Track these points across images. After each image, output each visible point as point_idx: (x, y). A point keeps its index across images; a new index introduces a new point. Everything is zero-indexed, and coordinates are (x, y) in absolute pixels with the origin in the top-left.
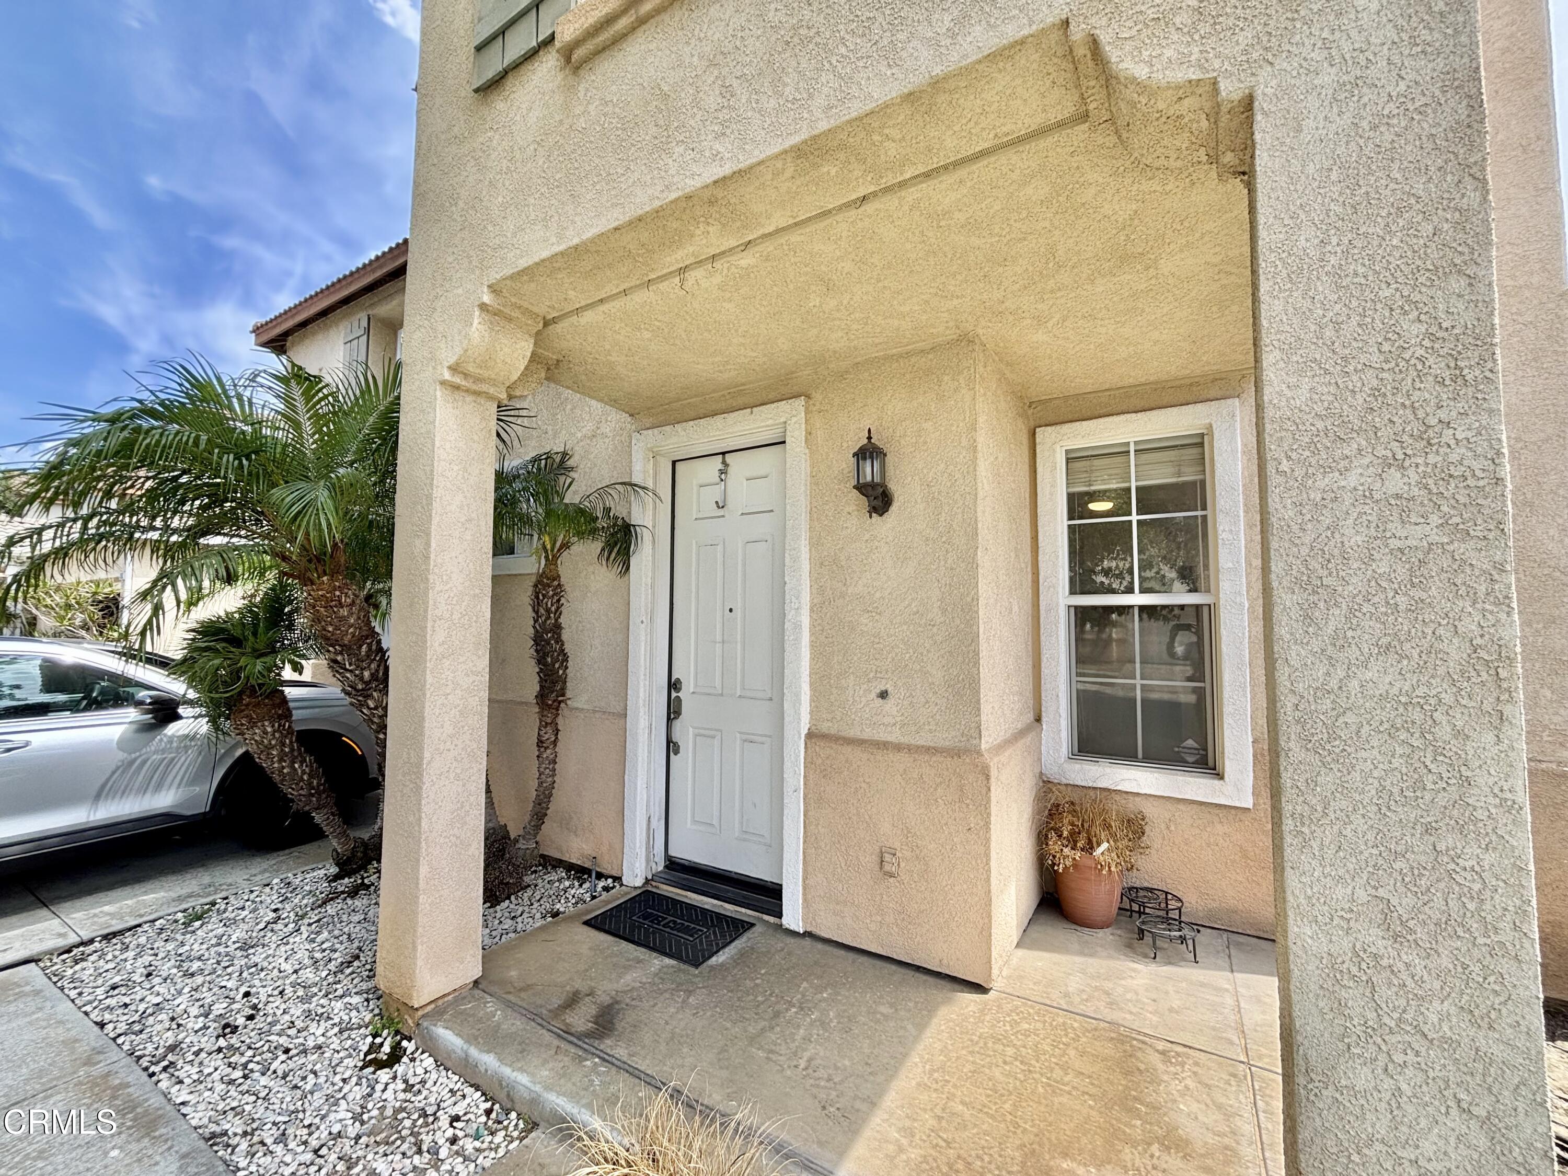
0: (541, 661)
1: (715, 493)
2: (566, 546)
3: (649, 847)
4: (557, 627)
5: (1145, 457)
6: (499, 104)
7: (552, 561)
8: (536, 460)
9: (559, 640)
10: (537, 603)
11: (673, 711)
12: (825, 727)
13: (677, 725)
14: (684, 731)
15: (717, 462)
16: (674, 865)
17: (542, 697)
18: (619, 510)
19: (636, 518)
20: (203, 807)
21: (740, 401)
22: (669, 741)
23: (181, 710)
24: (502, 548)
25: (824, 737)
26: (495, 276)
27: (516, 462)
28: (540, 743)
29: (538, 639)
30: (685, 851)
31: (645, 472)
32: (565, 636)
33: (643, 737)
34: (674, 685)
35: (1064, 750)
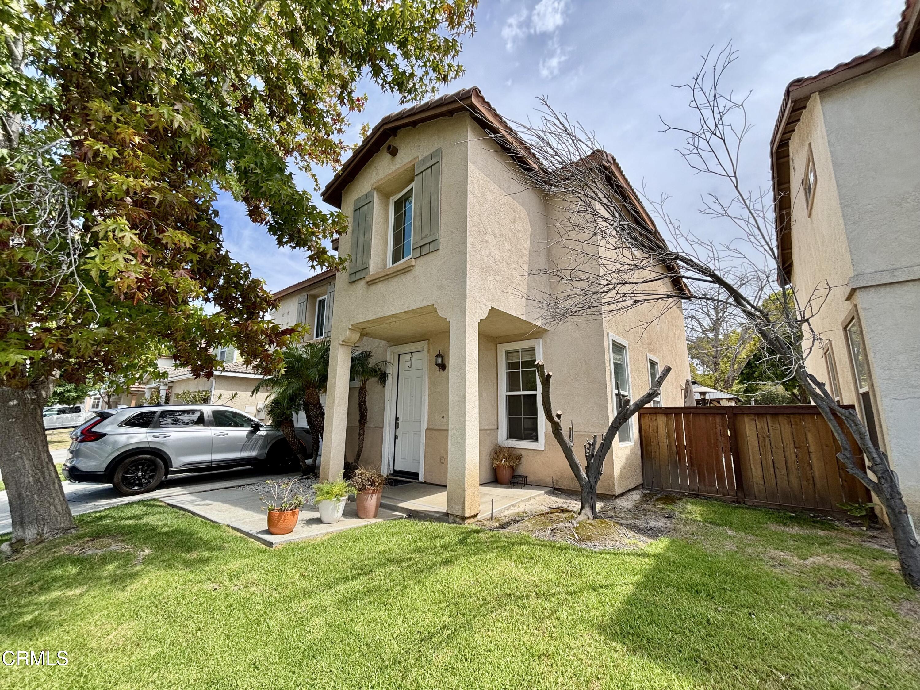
0: (360, 410)
1: (408, 364)
2: (368, 379)
3: (388, 466)
4: (365, 402)
5: (524, 353)
6: (354, 286)
7: (364, 384)
8: (362, 353)
9: (365, 405)
10: (359, 395)
11: (397, 426)
12: (430, 427)
13: (398, 431)
14: (399, 433)
15: (410, 355)
16: (395, 471)
17: (360, 421)
18: (382, 368)
19: (388, 371)
20: (264, 457)
21: (413, 340)
22: (395, 436)
23: (261, 429)
24: (352, 379)
25: (430, 429)
26: (352, 323)
27: (358, 353)
28: (359, 434)
29: (360, 404)
30: (398, 467)
31: (391, 358)
32: (367, 404)
33: (387, 434)
34: (397, 419)
35: (505, 436)
